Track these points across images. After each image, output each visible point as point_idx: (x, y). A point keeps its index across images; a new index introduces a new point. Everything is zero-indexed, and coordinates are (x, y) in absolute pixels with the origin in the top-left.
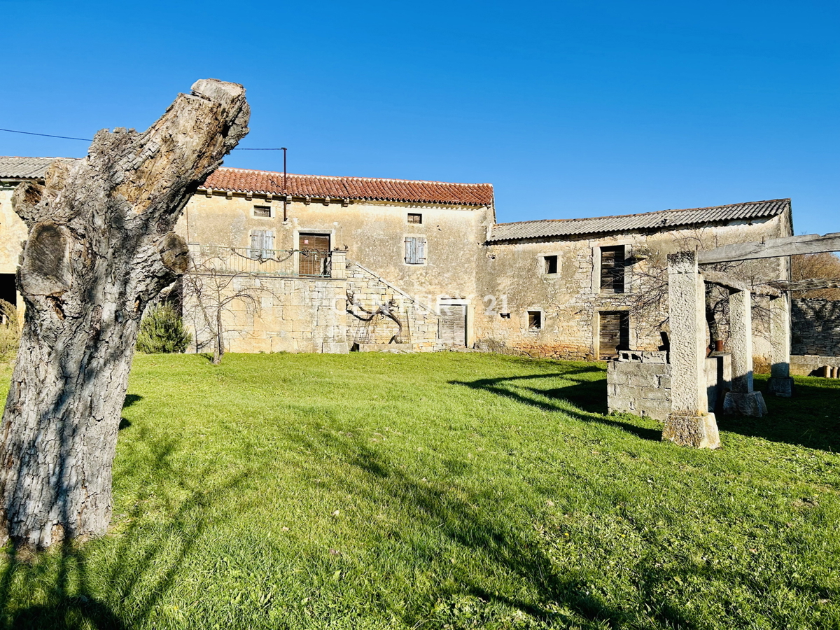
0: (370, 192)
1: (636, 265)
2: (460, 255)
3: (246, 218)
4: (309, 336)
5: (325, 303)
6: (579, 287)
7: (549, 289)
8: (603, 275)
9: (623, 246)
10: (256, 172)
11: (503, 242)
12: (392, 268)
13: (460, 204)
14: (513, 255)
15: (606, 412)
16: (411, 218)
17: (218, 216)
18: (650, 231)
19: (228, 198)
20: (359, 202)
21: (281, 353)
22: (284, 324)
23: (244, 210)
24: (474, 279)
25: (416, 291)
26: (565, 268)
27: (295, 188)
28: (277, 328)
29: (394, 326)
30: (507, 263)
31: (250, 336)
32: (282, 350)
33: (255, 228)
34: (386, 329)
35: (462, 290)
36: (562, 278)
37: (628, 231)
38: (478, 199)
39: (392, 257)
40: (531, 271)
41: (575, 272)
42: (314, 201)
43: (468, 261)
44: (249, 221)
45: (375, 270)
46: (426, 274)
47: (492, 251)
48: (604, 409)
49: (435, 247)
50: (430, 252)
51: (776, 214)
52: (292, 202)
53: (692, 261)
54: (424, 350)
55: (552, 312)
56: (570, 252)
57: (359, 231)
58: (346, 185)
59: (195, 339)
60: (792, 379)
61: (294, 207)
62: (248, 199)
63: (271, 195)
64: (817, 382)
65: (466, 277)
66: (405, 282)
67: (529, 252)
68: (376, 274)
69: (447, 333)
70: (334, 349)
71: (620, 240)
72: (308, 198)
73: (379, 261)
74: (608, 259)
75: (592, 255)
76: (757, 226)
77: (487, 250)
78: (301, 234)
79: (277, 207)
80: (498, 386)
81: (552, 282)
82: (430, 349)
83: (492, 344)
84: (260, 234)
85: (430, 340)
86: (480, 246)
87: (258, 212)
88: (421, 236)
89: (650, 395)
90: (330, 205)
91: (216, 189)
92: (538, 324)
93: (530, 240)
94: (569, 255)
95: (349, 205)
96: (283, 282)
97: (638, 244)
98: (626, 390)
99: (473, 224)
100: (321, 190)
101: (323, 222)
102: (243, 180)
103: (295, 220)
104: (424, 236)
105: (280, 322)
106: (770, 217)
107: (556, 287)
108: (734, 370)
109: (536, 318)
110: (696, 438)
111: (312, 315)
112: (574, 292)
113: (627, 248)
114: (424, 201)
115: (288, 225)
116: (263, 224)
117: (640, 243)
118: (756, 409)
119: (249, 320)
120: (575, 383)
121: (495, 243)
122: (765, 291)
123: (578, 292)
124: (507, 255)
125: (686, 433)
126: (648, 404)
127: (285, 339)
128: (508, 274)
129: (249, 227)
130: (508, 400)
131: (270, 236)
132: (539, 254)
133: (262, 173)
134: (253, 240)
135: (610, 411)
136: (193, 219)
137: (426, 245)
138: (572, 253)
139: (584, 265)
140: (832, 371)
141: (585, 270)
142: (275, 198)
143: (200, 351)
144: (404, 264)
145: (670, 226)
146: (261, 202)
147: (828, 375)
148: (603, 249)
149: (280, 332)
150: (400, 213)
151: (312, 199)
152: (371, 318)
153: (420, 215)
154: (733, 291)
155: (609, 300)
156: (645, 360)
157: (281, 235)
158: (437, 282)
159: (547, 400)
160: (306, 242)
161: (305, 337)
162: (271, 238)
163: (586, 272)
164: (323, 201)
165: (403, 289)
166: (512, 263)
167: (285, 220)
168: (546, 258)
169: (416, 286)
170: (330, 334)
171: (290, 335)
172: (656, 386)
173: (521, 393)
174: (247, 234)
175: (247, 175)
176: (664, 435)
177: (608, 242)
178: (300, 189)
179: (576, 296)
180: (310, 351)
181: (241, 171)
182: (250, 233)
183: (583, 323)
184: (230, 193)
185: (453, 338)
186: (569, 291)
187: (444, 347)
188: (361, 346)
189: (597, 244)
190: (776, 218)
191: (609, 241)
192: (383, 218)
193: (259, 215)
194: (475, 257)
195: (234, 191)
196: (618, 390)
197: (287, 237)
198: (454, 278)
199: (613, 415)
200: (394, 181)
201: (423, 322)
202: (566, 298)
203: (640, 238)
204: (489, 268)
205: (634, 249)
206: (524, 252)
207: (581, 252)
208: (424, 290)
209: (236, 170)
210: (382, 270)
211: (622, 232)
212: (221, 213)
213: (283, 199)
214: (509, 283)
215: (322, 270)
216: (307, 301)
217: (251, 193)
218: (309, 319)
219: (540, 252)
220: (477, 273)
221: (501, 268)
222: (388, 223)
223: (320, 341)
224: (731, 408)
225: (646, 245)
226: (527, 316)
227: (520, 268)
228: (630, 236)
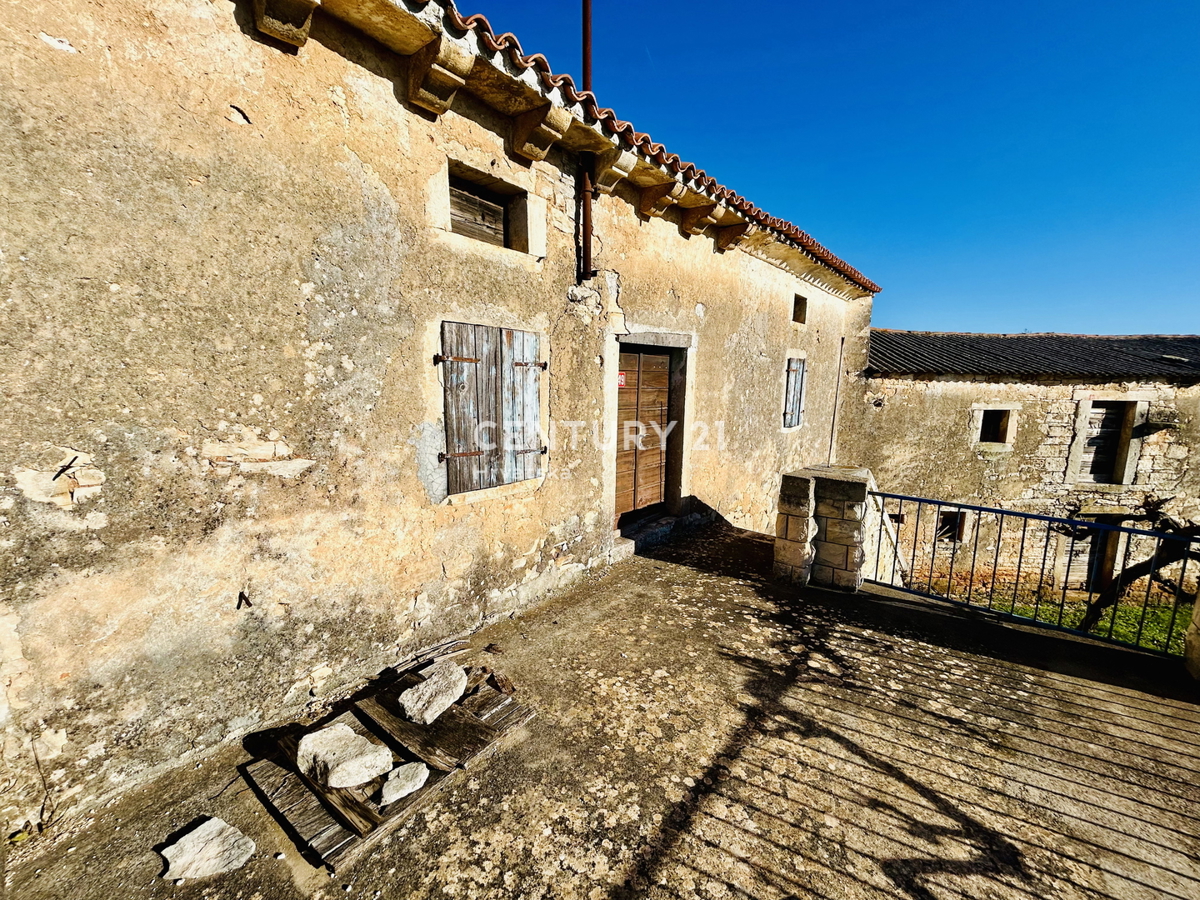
1: (1153, 438)
3: (408, 234)
6: (1044, 470)
7: (985, 473)
9: (1134, 403)
11: (903, 374)
14: (921, 402)
18: (1185, 380)
26: (1023, 434)
30: (908, 416)
36: (1014, 454)
37: (1148, 378)
41: (1039, 443)
44: (428, 258)
47: (877, 390)
56: (1034, 405)
57: (735, 338)
67: (955, 399)
71: (1132, 392)
75: (1076, 414)
78: (625, 348)
79: (548, 201)
81: (994, 459)
86: (853, 378)
93: (960, 375)
94: (1031, 411)
97: (1162, 403)
104: (807, 355)
109: (951, 525)
112: (1032, 478)
113: (1141, 407)
115: (590, 306)
117: (1166, 400)
121: (885, 374)
123: (1040, 479)
124: (909, 401)
128: (907, 439)
129: (429, 305)
132: (975, 406)
138: (1038, 408)
141: (1057, 441)
146: (483, 149)
148: (1096, 404)
155: (1091, 496)
162: (531, 373)
163: (1061, 444)
166: (917, 417)
168: (986, 413)
174: (413, 347)
177: (1110, 393)
179: (1035, 487)
183: (1041, 534)
186: (1024, 477)
189: (1087, 394)
191: (1111, 391)
193: (471, 233)
202: (1015, 489)
203: (1167, 390)
204: (867, 425)
205: (1153, 410)
206: (945, 397)
207: (1053, 408)
211: (1140, 378)
213: (583, 167)
214: (908, 456)
219: (978, 401)
221: (894, 426)
225: (1172, 405)
227: (934, 428)
228: (1152, 385)
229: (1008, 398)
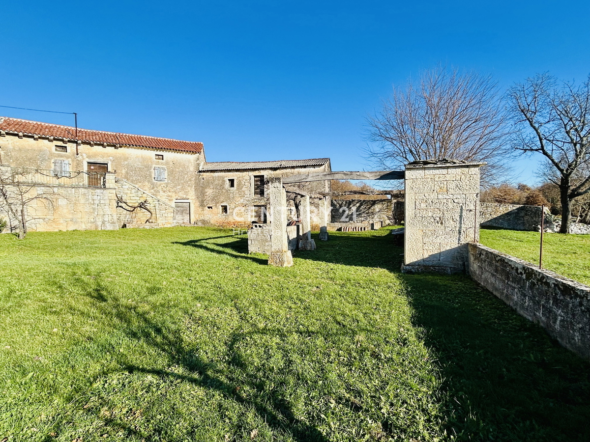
0: (133, 142)
1: (269, 184)
2: (185, 177)
3: (50, 152)
4: (92, 220)
5: (102, 202)
6: (245, 194)
7: (231, 195)
8: (255, 189)
9: (263, 176)
10: (58, 126)
11: (208, 171)
12: (147, 183)
13: (184, 151)
14: (213, 178)
15: (248, 253)
16: (157, 157)
17: (28, 150)
18: (275, 169)
19: (35, 139)
20: (125, 147)
21: (74, 231)
22: (75, 214)
23: (47, 147)
24: (193, 190)
25: (161, 195)
26: (239, 185)
27: (84, 137)
28: (71, 216)
29: (147, 214)
30: (210, 182)
31: (51, 221)
32: (75, 229)
33: (56, 158)
34: (142, 215)
35: (187, 195)
36: (237, 190)
37: (265, 169)
38: (195, 149)
39: (146, 177)
40: (222, 186)
41: (242, 187)
42: (96, 144)
43: (190, 180)
44: (51, 154)
45: (136, 184)
46: (167, 186)
47: (202, 176)
48: (247, 251)
49: (171, 173)
50: (168, 175)
51: (324, 164)
52: (82, 145)
53: (280, 182)
54: (166, 226)
55: (233, 206)
56: (240, 177)
57: (126, 162)
58: (118, 137)
59: (9, 224)
60: (328, 233)
61: (82, 148)
62: (51, 141)
63: (67, 140)
64: (338, 234)
65: (189, 188)
66: (155, 191)
67: (221, 177)
68: (137, 186)
69: (179, 217)
70: (109, 227)
71: (262, 173)
72: (92, 143)
73: (138, 179)
74: (257, 181)
75: (250, 179)
76: (317, 169)
77: (200, 175)
78: (88, 163)
79: (71, 147)
80: (198, 244)
81: (232, 191)
82: (169, 226)
83: (204, 222)
84: (60, 162)
85: (169, 221)
86: (196, 173)
87: (58, 149)
88: (163, 166)
89: (267, 244)
90: (107, 147)
91: (25, 134)
92: (226, 211)
93: (221, 171)
94: (239, 179)
95: (119, 148)
96: (73, 190)
98: (256, 242)
99: (192, 162)
100: (101, 139)
101: (103, 157)
102: (47, 130)
103: (84, 155)
104: (165, 167)
105: (73, 213)
106: (322, 165)
107: (234, 194)
108: (303, 231)
109: (225, 209)
110: (282, 262)
111: (94, 209)
112: (242, 196)
113: (265, 177)
114: (164, 148)
115: (80, 158)
116: (62, 156)
117: (271, 174)
118: (311, 247)
119: (50, 212)
120: (238, 240)
121: (204, 172)
122: (316, 197)
123: (244, 196)
124: (210, 178)
125: (278, 261)
126: (266, 248)
127: (76, 222)
128: (211, 187)
129: (52, 158)
130: (200, 251)
131: (67, 163)
132: (226, 179)
133: (62, 127)
134: (55, 166)
135: (250, 252)
136: (9, 151)
137: (166, 171)
139: (246, 184)
140: (344, 229)
142: (69, 141)
143: (13, 231)
144: (154, 181)
145: (283, 167)
146: (60, 143)
147: (343, 231)
148: (255, 177)
149: (73, 219)
150: (151, 154)
151: (95, 143)
152: (133, 210)
153: (163, 156)
154: (302, 196)
155: (258, 200)
156: (264, 228)
157: (75, 163)
158: (173, 190)
159: (221, 249)
160: (92, 167)
161: (90, 221)
162: (68, 165)
163: (248, 187)
164: (102, 145)
165: (153, 195)
166: (212, 182)
167: (77, 154)
168: (229, 180)
169: (161, 192)
170: (106, 219)
171: (79, 220)
172: (269, 240)
173: (209, 246)
174: (50, 162)
175: (51, 127)
176: (269, 262)
177: (257, 173)
178: (87, 138)
179: (243, 198)
180: (93, 228)
181: (47, 124)
182: (53, 161)
184: (36, 136)
185: (183, 219)
186: (240, 196)
187: (177, 224)
188: (127, 225)
189: (252, 174)
190: (324, 166)
192: (141, 156)
193: (59, 151)
194: (194, 178)
195: (39, 136)
196: (253, 242)
197: (79, 164)
198: (182, 189)
199: (251, 254)
200: (148, 137)
201: (165, 212)
202: (238, 199)
203: (271, 172)
204: (201, 184)
205: (268, 177)
206: (218, 177)
207: (245, 178)
208: (166, 195)
209: (43, 124)
210: (140, 184)
211: (263, 169)
212: (31, 148)
213: (76, 142)
214: (211, 192)
215: (102, 183)
216: (90, 201)
217: (52, 138)
218: (92, 211)
219: (226, 177)
220: (195, 186)
221: (208, 184)
222: (144, 159)
223: (99, 223)
224: (302, 247)
225: (273, 175)
226: (221, 208)
227: (216, 184)
228: (266, 171)
229: (233, 176)
